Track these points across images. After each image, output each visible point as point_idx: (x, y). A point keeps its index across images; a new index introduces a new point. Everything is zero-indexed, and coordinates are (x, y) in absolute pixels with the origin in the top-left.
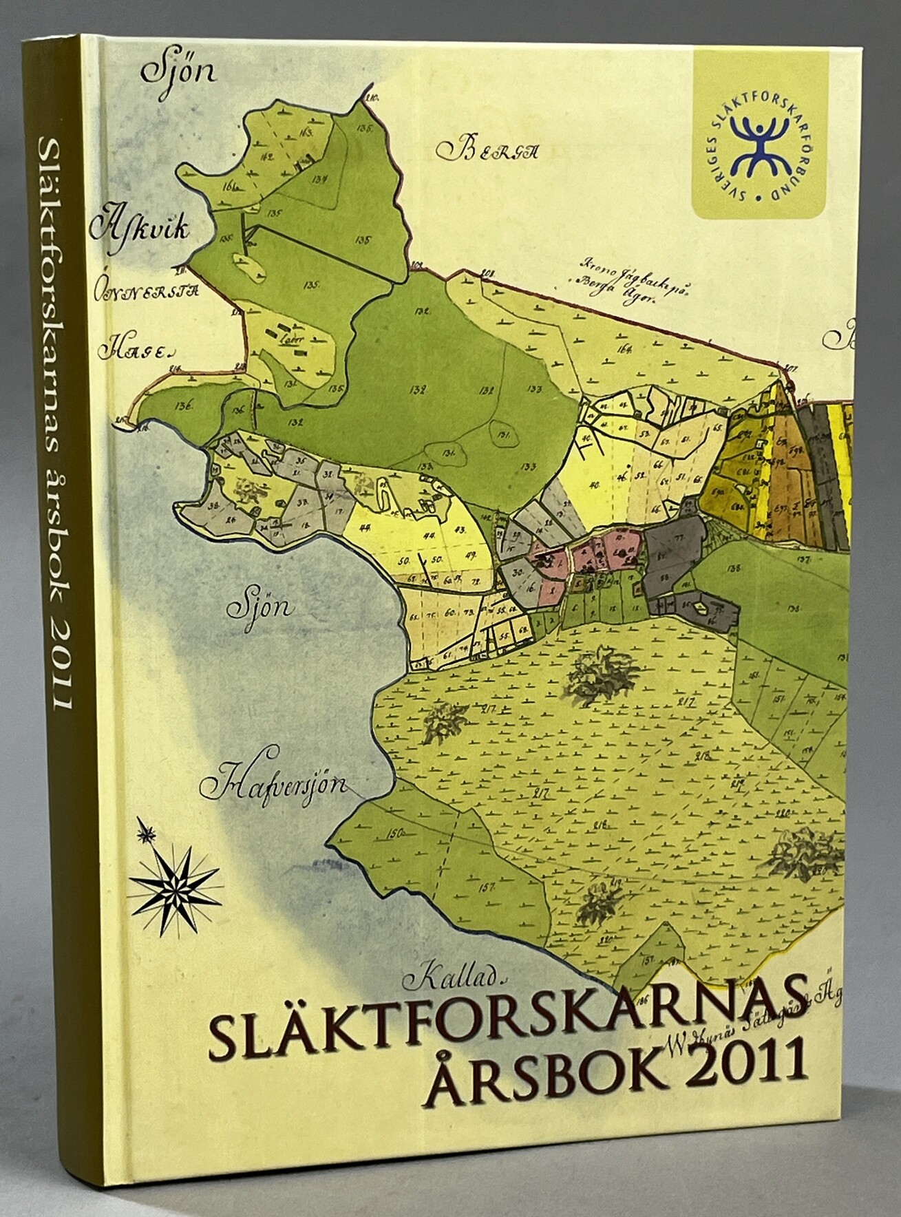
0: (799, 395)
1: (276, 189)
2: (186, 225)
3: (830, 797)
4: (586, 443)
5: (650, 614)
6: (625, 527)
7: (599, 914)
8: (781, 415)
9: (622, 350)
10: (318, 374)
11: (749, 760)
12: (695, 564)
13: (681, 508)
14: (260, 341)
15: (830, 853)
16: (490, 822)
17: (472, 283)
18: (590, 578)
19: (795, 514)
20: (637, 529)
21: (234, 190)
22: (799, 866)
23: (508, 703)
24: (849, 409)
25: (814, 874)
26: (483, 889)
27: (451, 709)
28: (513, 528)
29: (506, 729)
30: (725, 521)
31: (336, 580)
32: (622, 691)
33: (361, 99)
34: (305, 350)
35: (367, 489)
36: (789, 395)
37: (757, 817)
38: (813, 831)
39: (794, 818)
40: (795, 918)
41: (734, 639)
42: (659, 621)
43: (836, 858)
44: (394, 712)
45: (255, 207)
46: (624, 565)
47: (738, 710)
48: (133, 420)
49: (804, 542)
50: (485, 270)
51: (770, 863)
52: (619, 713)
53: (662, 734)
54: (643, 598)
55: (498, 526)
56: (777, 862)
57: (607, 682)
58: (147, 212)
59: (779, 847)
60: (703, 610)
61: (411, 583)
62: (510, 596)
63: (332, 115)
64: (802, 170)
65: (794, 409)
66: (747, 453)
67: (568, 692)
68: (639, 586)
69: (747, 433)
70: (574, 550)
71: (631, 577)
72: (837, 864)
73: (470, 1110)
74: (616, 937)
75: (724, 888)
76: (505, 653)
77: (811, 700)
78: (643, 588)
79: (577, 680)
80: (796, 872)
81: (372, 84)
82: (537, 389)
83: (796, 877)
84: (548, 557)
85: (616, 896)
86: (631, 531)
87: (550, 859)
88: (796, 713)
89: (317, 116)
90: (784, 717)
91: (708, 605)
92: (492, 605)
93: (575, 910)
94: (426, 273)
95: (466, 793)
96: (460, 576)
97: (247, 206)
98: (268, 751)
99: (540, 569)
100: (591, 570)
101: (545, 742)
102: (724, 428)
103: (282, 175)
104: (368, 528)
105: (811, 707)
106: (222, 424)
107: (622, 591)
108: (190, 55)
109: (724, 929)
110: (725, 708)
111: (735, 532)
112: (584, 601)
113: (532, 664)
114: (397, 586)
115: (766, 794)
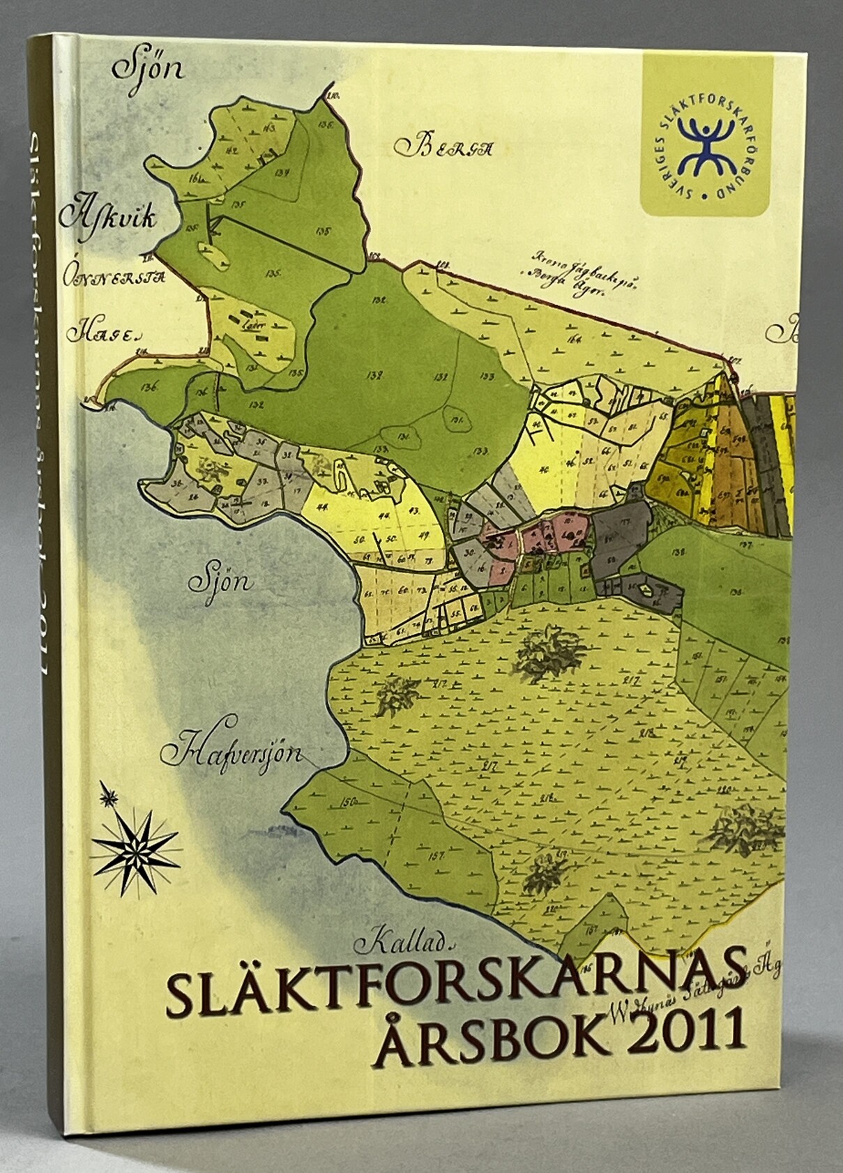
0: (743, 386)
1: (241, 182)
2: (153, 215)
3: (770, 775)
4: (536, 429)
5: (597, 595)
6: (574, 510)
7: (545, 885)
8: (725, 404)
9: (572, 340)
10: (279, 359)
11: (692, 738)
12: (641, 547)
13: (628, 493)
14: (224, 327)
15: (769, 829)
16: (439, 793)
17: (427, 274)
18: (539, 559)
19: (738, 501)
20: (586, 513)
21: (199, 182)
22: (739, 841)
23: (458, 678)
24: (792, 401)
25: (754, 850)
26: (433, 857)
27: (403, 683)
28: (465, 510)
29: (456, 704)
30: (670, 507)
31: (294, 556)
32: (570, 669)
33: (322, 97)
34: (266, 336)
35: (324, 469)
36: (733, 386)
37: (699, 793)
38: (753, 808)
39: (734, 795)
40: (735, 892)
41: (678, 621)
42: (604, 602)
43: (775, 834)
44: (348, 685)
45: (219, 198)
46: (571, 547)
47: (681, 689)
48: (101, 400)
49: (746, 527)
50: (440, 262)
51: (711, 837)
52: (566, 690)
53: (607, 711)
54: (590, 579)
55: (451, 508)
56: (717, 837)
57: (555, 660)
58: (116, 202)
59: (720, 823)
60: (648, 592)
61: (366, 561)
62: (461, 575)
63: (294, 111)
64: (747, 170)
65: (737, 399)
66: (693, 442)
67: (516, 669)
68: (587, 567)
69: (692, 422)
70: (524, 532)
71: (579, 559)
72: (777, 840)
73: (418, 1071)
74: (561, 906)
75: (667, 862)
76: (456, 630)
77: (752, 681)
78: (591, 570)
79: (525, 658)
80: (737, 847)
81: (333, 83)
82: (489, 377)
83: (736, 852)
84: (499, 538)
85: (561, 867)
86: (580, 515)
87: (498, 830)
88: (737, 693)
89: (280, 113)
90: (726, 696)
91: (653, 587)
92: (444, 584)
93: (522, 880)
94: (383, 264)
95: (417, 765)
96: (413, 556)
97: (212, 198)
98: (227, 721)
99: (491, 550)
100: (540, 552)
101: (495, 717)
102: (670, 417)
103: (246, 168)
104: (325, 507)
105: (753, 687)
106: (186, 405)
107: (571, 572)
108: (159, 53)
109: (665, 902)
110: (669, 687)
111: (680, 517)
112: (533, 581)
113: (483, 642)
114: (353, 564)
115: (707, 772)
